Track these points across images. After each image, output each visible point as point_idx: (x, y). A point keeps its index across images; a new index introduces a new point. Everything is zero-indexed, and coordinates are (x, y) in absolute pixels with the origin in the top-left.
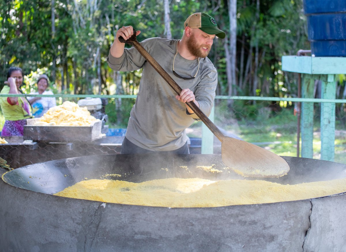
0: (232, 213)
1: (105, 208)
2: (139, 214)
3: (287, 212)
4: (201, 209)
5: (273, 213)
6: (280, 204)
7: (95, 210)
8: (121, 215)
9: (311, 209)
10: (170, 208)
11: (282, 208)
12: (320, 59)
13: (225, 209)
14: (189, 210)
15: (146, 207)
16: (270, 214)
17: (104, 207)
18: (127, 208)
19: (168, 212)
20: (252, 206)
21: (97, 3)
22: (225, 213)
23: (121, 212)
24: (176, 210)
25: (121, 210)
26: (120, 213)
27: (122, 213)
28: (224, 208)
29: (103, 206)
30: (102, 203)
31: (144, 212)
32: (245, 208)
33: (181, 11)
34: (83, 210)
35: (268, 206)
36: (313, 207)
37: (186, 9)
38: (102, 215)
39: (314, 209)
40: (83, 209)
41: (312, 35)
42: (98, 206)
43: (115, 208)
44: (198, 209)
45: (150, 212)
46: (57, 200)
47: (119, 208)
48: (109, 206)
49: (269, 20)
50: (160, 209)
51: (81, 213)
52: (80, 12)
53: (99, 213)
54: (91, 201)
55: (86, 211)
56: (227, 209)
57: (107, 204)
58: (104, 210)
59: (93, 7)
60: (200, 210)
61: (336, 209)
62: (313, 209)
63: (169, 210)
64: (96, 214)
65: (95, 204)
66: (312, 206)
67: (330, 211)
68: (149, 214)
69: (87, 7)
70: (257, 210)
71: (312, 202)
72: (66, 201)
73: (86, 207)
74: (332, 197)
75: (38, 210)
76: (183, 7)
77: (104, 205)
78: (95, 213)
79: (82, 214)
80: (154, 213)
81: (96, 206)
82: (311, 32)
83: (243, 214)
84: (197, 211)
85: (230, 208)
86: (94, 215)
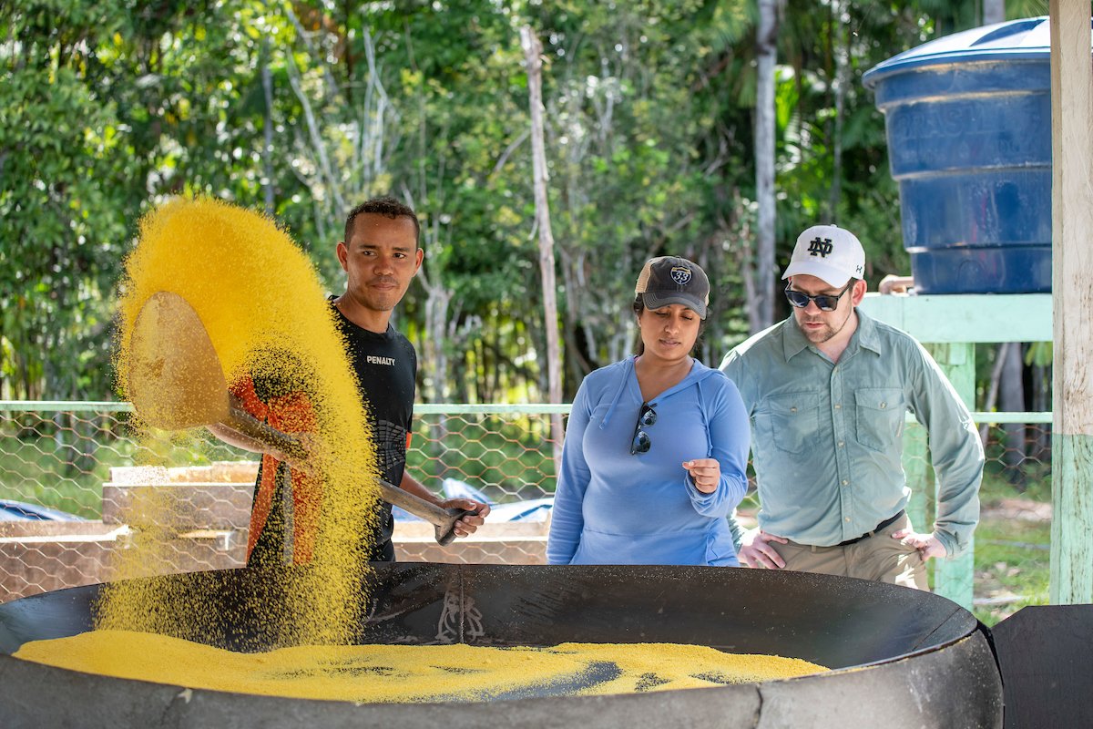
0: (528, 718)
1: (190, 703)
2: (276, 720)
3: (685, 719)
4: (442, 708)
5: (644, 721)
6: (668, 696)
7: (163, 709)
8: (230, 721)
9: (759, 712)
10: (358, 704)
11: (670, 708)
12: (927, 300)
13: (509, 708)
14: (410, 710)
15: (295, 700)
16: (636, 724)
17: (188, 700)
18: (244, 705)
19: (354, 714)
20: (587, 702)
21: (383, 155)
22: (507, 719)
23: (230, 713)
24: (374, 710)
25: (230, 708)
26: (227, 717)
27: (233, 718)
28: (503, 706)
29: (183, 699)
30: (183, 689)
31: (289, 715)
32: (565, 706)
33: (617, 175)
34: (134, 708)
35: (631, 701)
36: (764, 704)
37: (631, 169)
38: (181, 721)
39: (768, 712)
40: (134, 705)
41: (911, 233)
42: (171, 698)
43: (215, 703)
44: (434, 708)
45: (306, 715)
46: (71, 681)
47: (225, 704)
48: (200, 698)
49: (865, 197)
50: (331, 707)
51: (127, 716)
52: (333, 179)
53: (172, 717)
54: (153, 684)
55: (140, 711)
56: (514, 709)
57: (195, 691)
58: (186, 707)
59: (372, 165)
60: (439, 711)
61: (836, 710)
62: (764, 711)
63: (355, 710)
64: (167, 719)
65: (164, 692)
66: (762, 701)
67: (816, 716)
68: (301, 719)
69: (356, 166)
70: (600, 711)
71: (762, 692)
72: (92, 684)
73: (142, 698)
74: (824, 678)
75: (24, 708)
76: (623, 162)
77: (187, 695)
78: (164, 717)
79: (129, 718)
80: (316, 716)
81: (166, 698)
82: (911, 227)
83: (560, 721)
84: (430, 714)
85: (524, 706)
86: (160, 723)
